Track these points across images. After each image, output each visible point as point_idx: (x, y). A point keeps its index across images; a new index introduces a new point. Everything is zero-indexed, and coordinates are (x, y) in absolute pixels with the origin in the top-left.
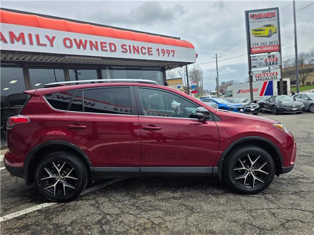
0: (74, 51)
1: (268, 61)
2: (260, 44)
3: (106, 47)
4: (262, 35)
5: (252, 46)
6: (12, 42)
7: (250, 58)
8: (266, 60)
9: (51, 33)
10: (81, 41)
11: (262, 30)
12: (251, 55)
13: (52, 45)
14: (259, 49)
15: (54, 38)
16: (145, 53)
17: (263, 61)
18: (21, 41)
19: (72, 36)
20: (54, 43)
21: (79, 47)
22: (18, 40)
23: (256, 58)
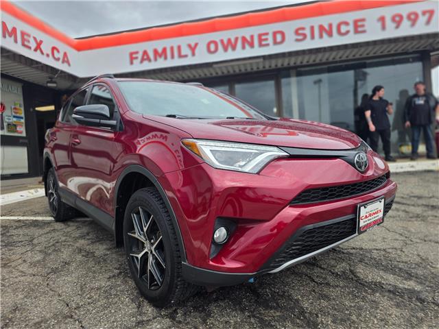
0: (221, 56)
3: (266, 39)
6: (156, 59)
9: (192, 40)
10: (229, 40)
13: (193, 54)
15: (196, 45)
16: (348, 32)
18: (163, 58)
19: (217, 36)
20: (197, 51)
21: (226, 49)
22: (160, 56)
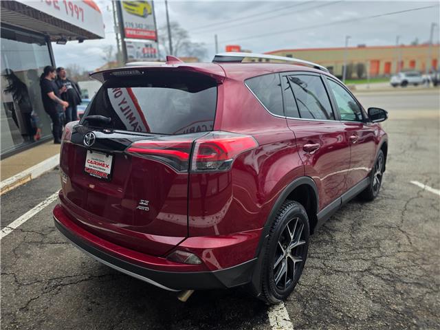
1: (146, 51)
2: (135, 26)
4: (136, 12)
5: (125, 26)
7: (124, 43)
8: (144, 49)
11: (135, 5)
12: (125, 40)
14: (134, 33)
17: (140, 50)
23: (132, 44)
